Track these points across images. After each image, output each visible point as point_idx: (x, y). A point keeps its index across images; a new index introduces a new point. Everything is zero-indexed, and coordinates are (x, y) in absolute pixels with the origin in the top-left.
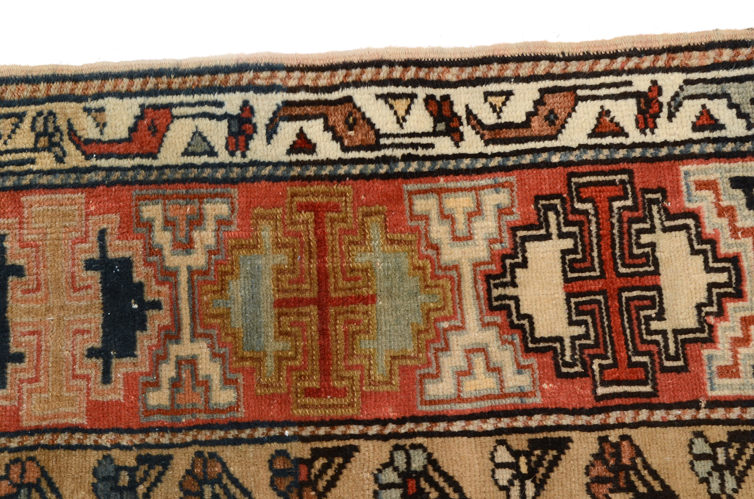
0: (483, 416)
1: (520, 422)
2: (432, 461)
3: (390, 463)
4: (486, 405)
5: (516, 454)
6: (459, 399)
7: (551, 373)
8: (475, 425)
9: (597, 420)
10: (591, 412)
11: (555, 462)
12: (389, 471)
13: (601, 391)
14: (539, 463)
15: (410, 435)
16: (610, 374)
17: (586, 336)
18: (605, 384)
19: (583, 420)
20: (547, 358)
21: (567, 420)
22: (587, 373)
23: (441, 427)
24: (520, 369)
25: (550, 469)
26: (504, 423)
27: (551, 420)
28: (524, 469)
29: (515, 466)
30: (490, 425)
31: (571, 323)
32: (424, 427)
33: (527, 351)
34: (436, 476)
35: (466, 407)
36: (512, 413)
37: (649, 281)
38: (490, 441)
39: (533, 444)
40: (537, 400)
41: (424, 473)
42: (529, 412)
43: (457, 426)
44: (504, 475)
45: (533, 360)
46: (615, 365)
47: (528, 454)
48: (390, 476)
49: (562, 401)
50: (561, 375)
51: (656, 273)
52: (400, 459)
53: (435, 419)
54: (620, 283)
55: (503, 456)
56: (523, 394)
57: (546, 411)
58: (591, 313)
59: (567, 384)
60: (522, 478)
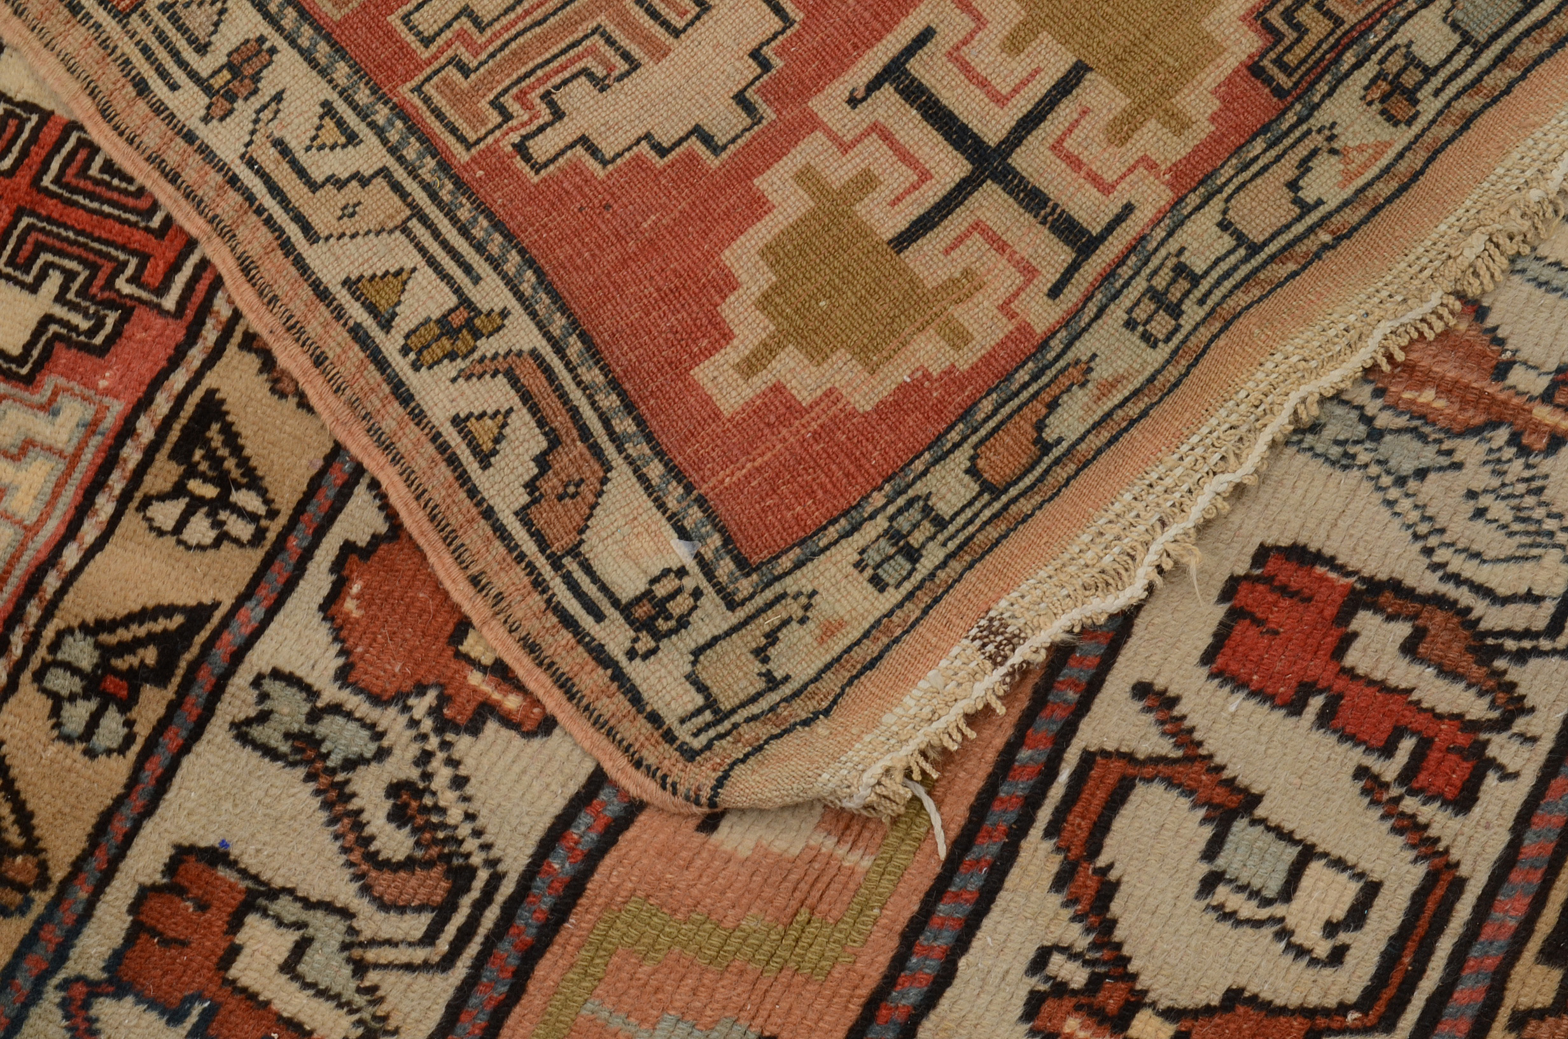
0: (84, 508)
1: (132, 454)
2: (94, 629)
3: (58, 702)
4: (70, 496)
5: (178, 490)
6: (31, 530)
7: (89, 362)
8: (90, 532)
9: (210, 334)
10: (193, 335)
11: (231, 437)
12: (68, 710)
13: (169, 302)
14: (216, 461)
15: (31, 646)
16: (154, 272)
17: (70, 276)
18: (162, 290)
19: (196, 356)
20: (64, 356)
21: (179, 380)
22: (126, 309)
23: (52, 582)
24: (50, 408)
25: (237, 450)
26: (117, 482)
27: (162, 404)
28: (210, 491)
29: (196, 503)
30: (105, 506)
31: (34, 288)
32: (33, 612)
33: (28, 381)
34: (123, 635)
35: (53, 526)
36: (110, 461)
37: (50, 134)
38: (131, 521)
39: (180, 454)
40: (117, 408)
41: (106, 652)
42: (127, 430)
43: (71, 556)
44: (200, 529)
45: (50, 381)
46: (144, 258)
47: (191, 472)
48: (77, 715)
49: (146, 370)
50: (102, 351)
51: (46, 116)
52: (60, 681)
53: (33, 585)
54: (23, 179)
55: (167, 513)
56: (92, 427)
57: (143, 404)
58: (40, 248)
59: (123, 348)
60: (222, 502)
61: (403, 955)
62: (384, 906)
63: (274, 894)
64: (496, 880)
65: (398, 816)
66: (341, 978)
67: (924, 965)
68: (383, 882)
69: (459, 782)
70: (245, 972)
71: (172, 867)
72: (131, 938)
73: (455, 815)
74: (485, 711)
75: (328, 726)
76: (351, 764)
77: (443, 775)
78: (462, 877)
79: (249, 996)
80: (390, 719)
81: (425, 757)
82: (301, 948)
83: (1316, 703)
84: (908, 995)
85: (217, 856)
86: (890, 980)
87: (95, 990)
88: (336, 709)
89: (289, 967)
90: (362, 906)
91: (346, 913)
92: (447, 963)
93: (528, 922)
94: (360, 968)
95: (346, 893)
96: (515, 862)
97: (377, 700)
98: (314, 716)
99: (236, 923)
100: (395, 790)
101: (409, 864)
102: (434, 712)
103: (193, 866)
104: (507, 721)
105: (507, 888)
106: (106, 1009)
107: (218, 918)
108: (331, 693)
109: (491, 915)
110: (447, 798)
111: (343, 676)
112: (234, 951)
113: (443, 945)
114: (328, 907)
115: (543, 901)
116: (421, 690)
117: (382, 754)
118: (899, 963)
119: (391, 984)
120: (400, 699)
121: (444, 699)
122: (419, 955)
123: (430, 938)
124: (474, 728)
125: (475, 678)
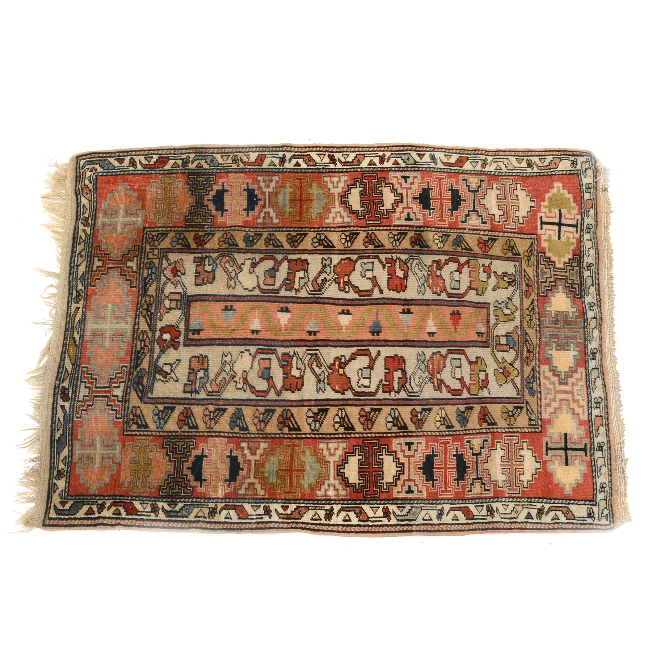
0: (339, 227)
1: (348, 229)
2: (326, 237)
3: (316, 237)
4: (340, 225)
5: (346, 236)
6: (333, 224)
7: (356, 218)
8: (337, 230)
9: (366, 229)
10: (365, 227)
11: (356, 238)
13: (368, 222)
14: (352, 238)
15: (320, 231)
16: (370, 219)
17: (365, 210)
18: (369, 221)
19: (363, 229)
20: (355, 215)
21: (359, 229)
22: (364, 218)
23: (329, 229)
24: (348, 217)
25: (354, 240)
26: (344, 229)
27: (355, 229)
28: (348, 239)
29: (346, 239)
30: (340, 229)
31: (361, 207)
32: (324, 229)
33: (350, 213)
34: (327, 240)
35: (335, 225)
36: (346, 227)
37: (380, 198)
38: (340, 233)
39: (351, 234)
40: (352, 224)
41: (324, 239)
42: (350, 227)
43: (333, 229)
44: (343, 241)
45: (351, 215)
46: (371, 217)
47: (349, 236)
48: (316, 240)
49: (358, 224)
50: (358, 219)
51: (382, 196)
52: (318, 237)
53: (327, 228)
54: (373, 198)
55: (343, 236)
56: (349, 223)
57: (354, 227)
58: (366, 205)
59: (360, 221)
60: (348, 241)
61: (308, 289)
62: (312, 284)
63: (307, 272)
64: (321, 294)
65: (322, 280)
66: (302, 284)
67: (336, 344)
68: (314, 282)
69: (330, 285)
70: (297, 273)
71: (304, 260)
72: (294, 260)
73: (326, 286)
74: (339, 283)
75: (328, 267)
76: (325, 272)
77: (329, 283)
78: (320, 291)
79: (295, 276)
80: (333, 273)
81: (330, 280)
82: (303, 278)
83: (387, 371)
84: (331, 344)
85: (308, 264)
86: (332, 341)
87: (287, 259)
88: (331, 267)
89: (300, 278)
90: (311, 282)
91: (309, 281)
92: (310, 294)
93: (319, 300)
94: (304, 285)
95: (311, 279)
96: (324, 296)
97: (334, 271)
98: (329, 265)
99: (302, 270)
100: (325, 278)
101: (318, 284)
102: (336, 278)
103: (306, 262)
104: (339, 286)
105: (321, 296)
106: (286, 261)
107: (301, 268)
108: (332, 266)
109: (317, 296)
110: (327, 285)
111: (335, 266)
112: (299, 271)
113: (311, 293)
114: (309, 278)
115: (322, 301)
116: (337, 275)
117: (328, 275)
118: (335, 341)
119: (304, 289)
120: (335, 273)
121: (338, 278)
122: (309, 291)
123: (311, 291)
124: (336, 283)
125: (342, 280)
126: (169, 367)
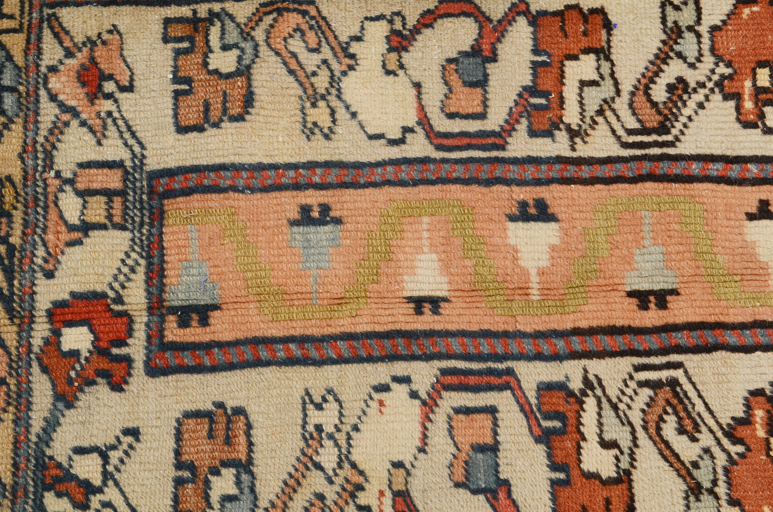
61: (617, 126)
62: (631, 105)
63: (608, 58)
64: (671, 144)
65: (671, 88)
66: (592, 108)
67: (748, 337)
68: (640, 98)
69: (701, 106)
70: (570, 67)
71: (593, 11)
72: (555, 14)
73: (687, 112)
74: (737, 97)
75: (689, 37)
76: (680, 55)
77: (699, 97)
78: (663, 129)
79: (562, 75)
80: (709, 60)
81: (702, 85)
82: (594, 83)
84: (731, 338)
85: (609, 26)
86: (733, 327)
87: (526, 13)
88: (699, 36)
89: (583, 84)
90: (625, 97)
91: (618, 92)
92: (626, 145)
93: (664, 168)
94: (600, 112)
95: (626, 87)
96: (683, 149)
97: (713, 50)
98: (690, 29)
99: (587, 51)
100: (680, 80)
101: (654, 105)
102: (723, 77)
103: (599, 19)
104: (738, 108)
105: (671, 151)
106: (522, 22)
107: (585, 43)
108: (704, 29)
109: (656, 151)
110: (692, 104)
111: (714, 29)
112: (575, 58)
113: (631, 139)
114: (616, 83)
115: (677, 169)
116: (729, 65)
117: (692, 66)
118: (743, 326)
119: (602, 128)
120: (719, 59)
121: (730, 77)
122: (621, 132)
123: (630, 132)
124: (726, 98)
125: (748, 84)
126: (94, 460)
